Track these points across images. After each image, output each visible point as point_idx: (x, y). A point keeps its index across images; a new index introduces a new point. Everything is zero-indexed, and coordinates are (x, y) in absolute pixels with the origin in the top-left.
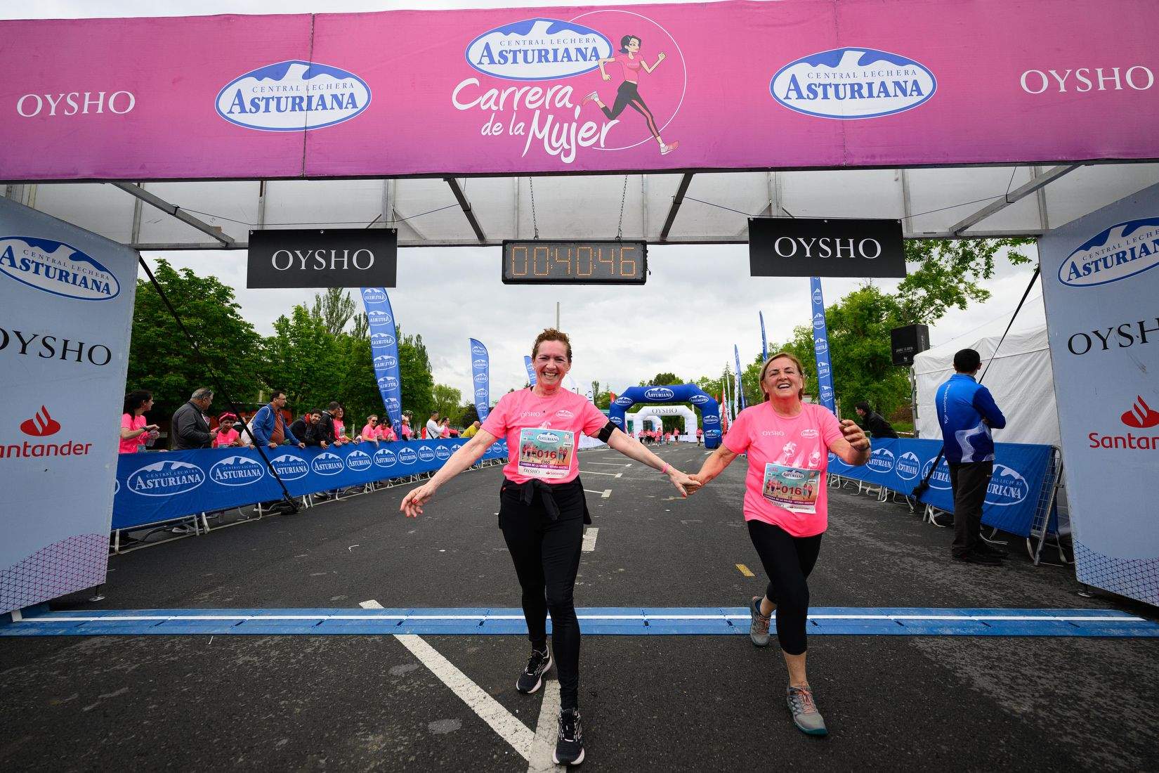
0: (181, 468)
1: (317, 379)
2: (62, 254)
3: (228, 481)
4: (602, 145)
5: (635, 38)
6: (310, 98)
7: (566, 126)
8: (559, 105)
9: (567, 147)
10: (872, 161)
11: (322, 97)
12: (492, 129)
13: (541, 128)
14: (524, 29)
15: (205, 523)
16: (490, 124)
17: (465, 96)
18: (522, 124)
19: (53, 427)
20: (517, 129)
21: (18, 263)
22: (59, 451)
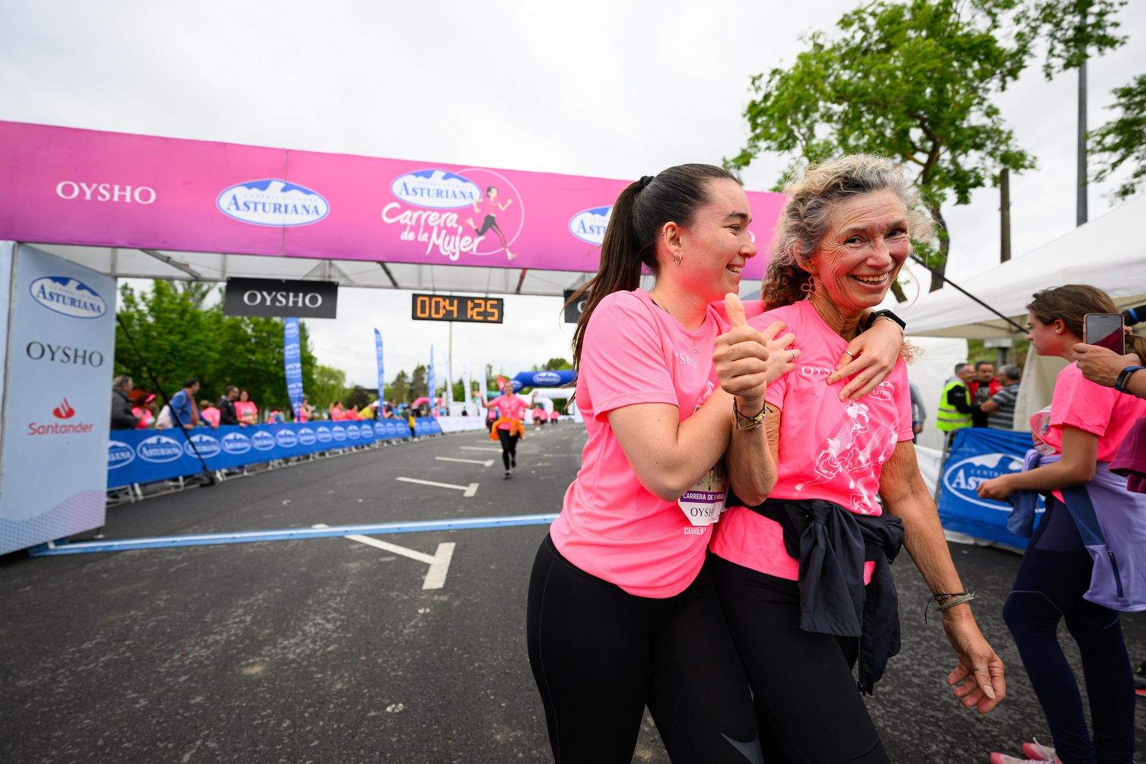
2: (72, 285)
4: (474, 250)
5: (494, 187)
6: (286, 206)
7: (453, 238)
8: (449, 225)
9: (454, 251)
11: (295, 206)
12: (407, 236)
13: (438, 236)
14: (428, 175)
16: (406, 233)
17: (391, 214)
19: (70, 413)
20: (423, 237)
21: (48, 296)
22: (75, 429)
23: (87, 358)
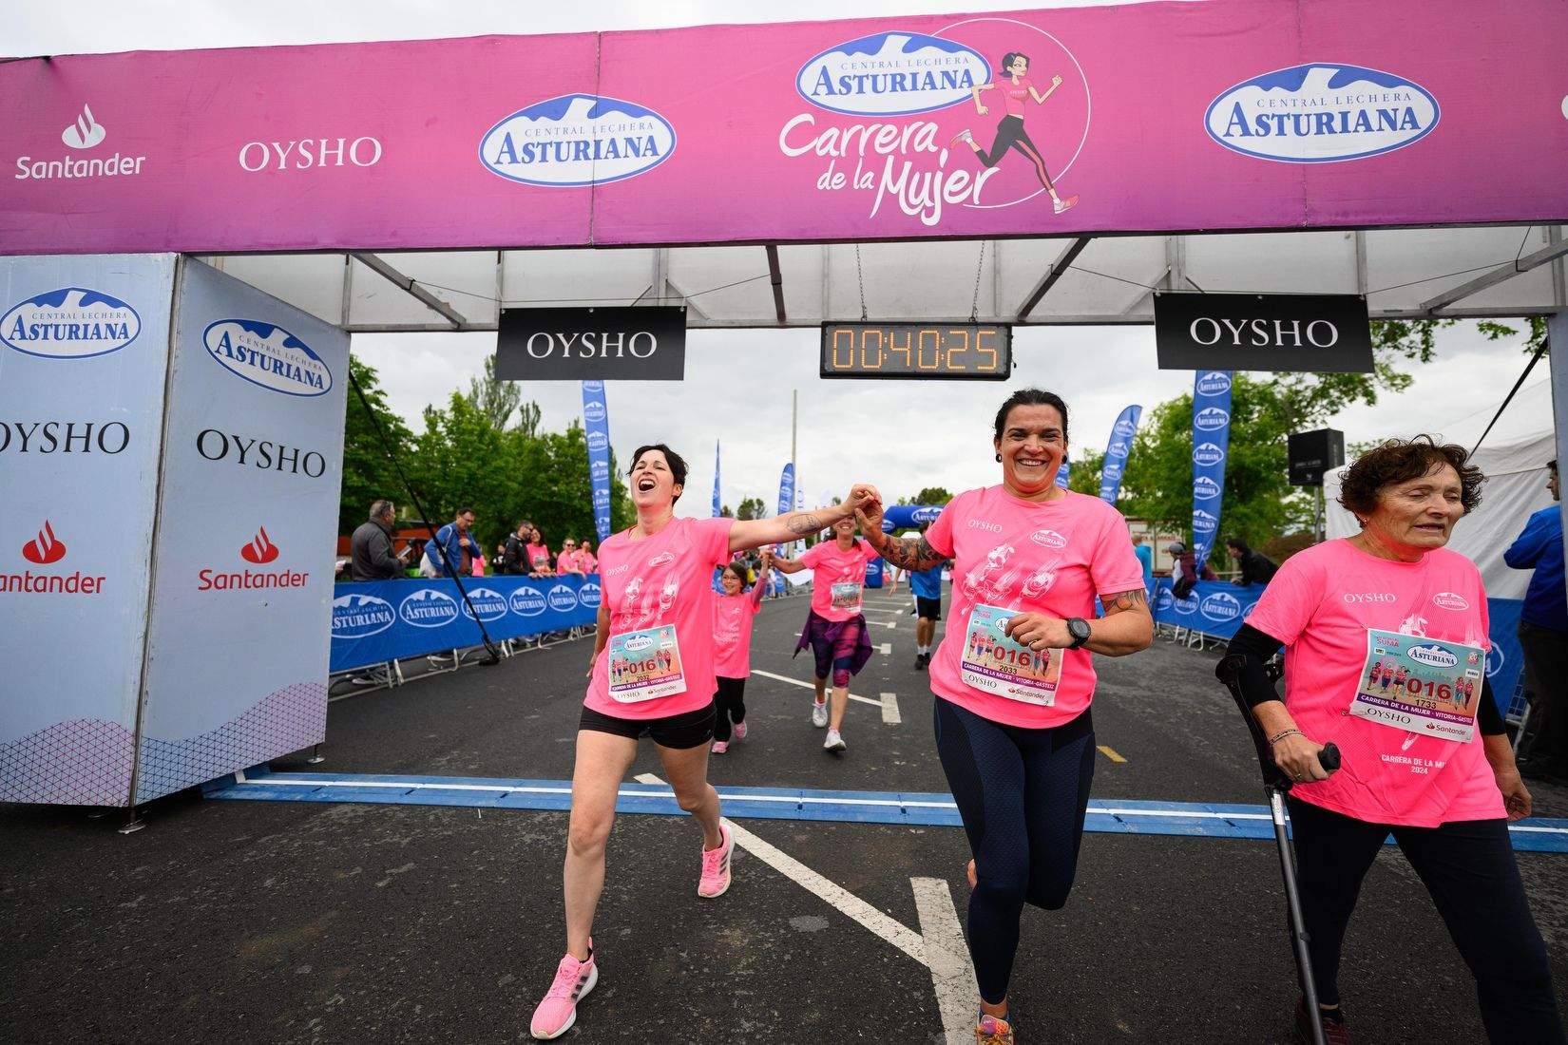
0: (370, 604)
1: (481, 490)
2: (277, 338)
3: (418, 621)
4: (976, 201)
5: (1019, 55)
6: (597, 143)
7: (928, 176)
8: (919, 149)
9: (929, 204)
10: (1344, 219)
11: (613, 142)
12: (831, 181)
13: (895, 180)
14: (872, 47)
15: (399, 672)
16: (828, 175)
17: (797, 137)
18: (870, 175)
19: (271, 554)
20: (864, 181)
21: (235, 353)
22: (278, 582)
23: (300, 462)
